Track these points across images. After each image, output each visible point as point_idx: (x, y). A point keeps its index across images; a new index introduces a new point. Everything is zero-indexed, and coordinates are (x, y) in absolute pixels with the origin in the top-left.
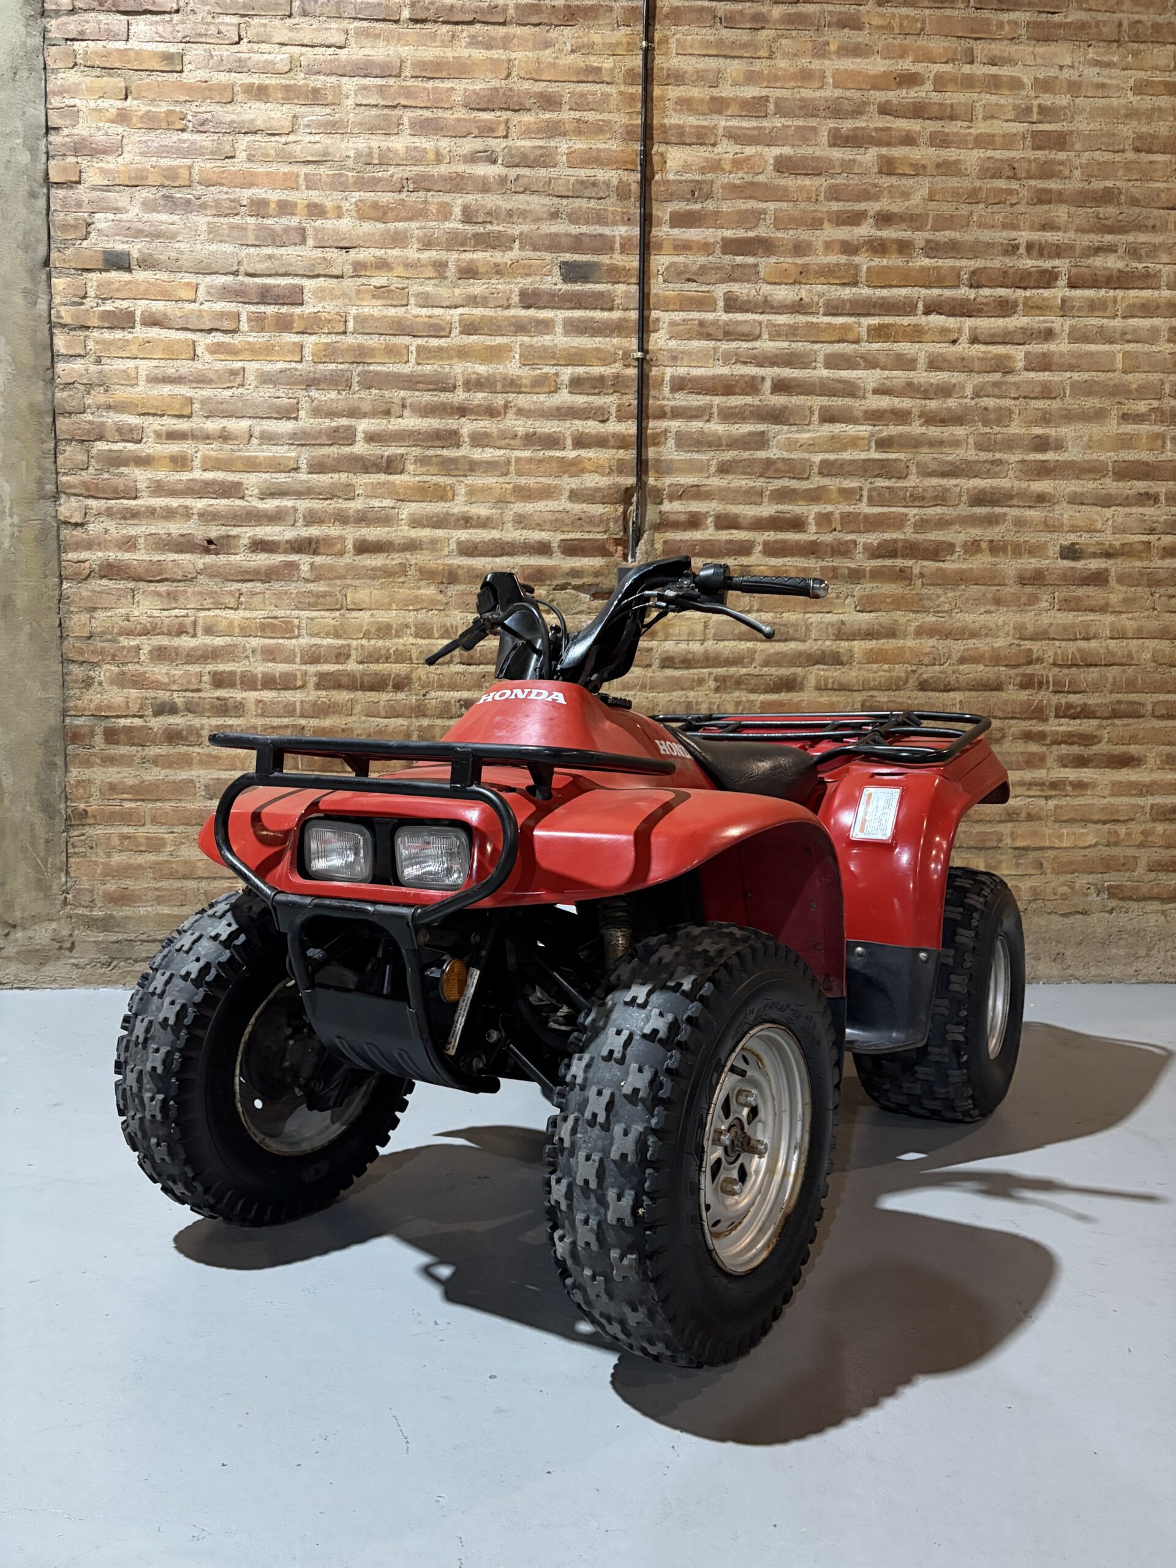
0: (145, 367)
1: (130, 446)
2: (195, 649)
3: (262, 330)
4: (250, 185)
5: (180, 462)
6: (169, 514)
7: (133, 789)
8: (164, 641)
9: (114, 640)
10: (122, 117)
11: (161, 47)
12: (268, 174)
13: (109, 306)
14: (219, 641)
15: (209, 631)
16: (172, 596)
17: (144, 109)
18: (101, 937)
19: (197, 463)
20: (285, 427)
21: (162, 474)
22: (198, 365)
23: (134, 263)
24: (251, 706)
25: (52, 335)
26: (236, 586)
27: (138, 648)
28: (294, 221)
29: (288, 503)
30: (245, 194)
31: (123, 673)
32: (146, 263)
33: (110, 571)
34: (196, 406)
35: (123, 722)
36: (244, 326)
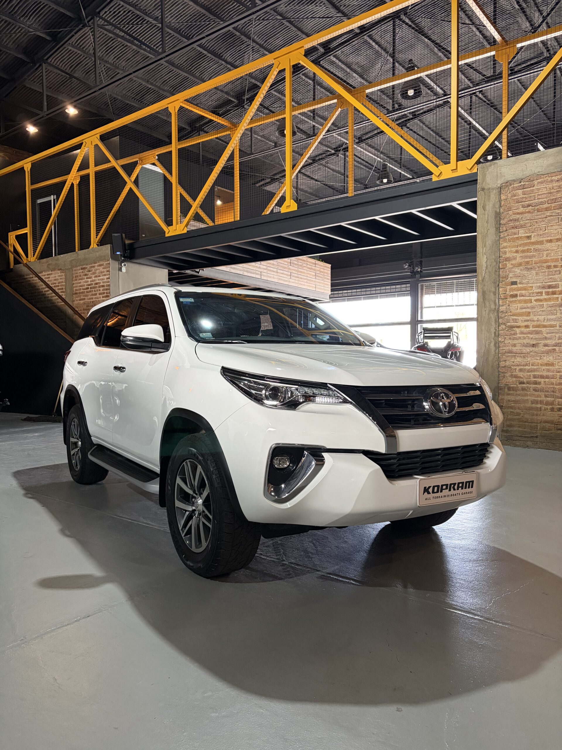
0: (519, 305)
1: (515, 324)
2: (529, 369)
3: (548, 295)
4: (546, 263)
5: (527, 327)
6: (524, 338)
7: (513, 401)
8: (522, 367)
9: (510, 367)
10: (517, 252)
11: (526, 235)
12: (551, 259)
13: (512, 293)
14: (535, 367)
15: (532, 365)
16: (524, 357)
17: (522, 249)
18: (505, 434)
19: (531, 326)
20: (554, 317)
21: (523, 329)
22: (532, 304)
23: (518, 283)
24: (543, 382)
25: (499, 301)
26: (540, 354)
27: (516, 369)
28: (558, 269)
29: (553, 334)
30: (545, 265)
31: (512, 375)
32: (520, 283)
33: (510, 352)
34: (531, 313)
35: (512, 386)
36: (544, 294)
